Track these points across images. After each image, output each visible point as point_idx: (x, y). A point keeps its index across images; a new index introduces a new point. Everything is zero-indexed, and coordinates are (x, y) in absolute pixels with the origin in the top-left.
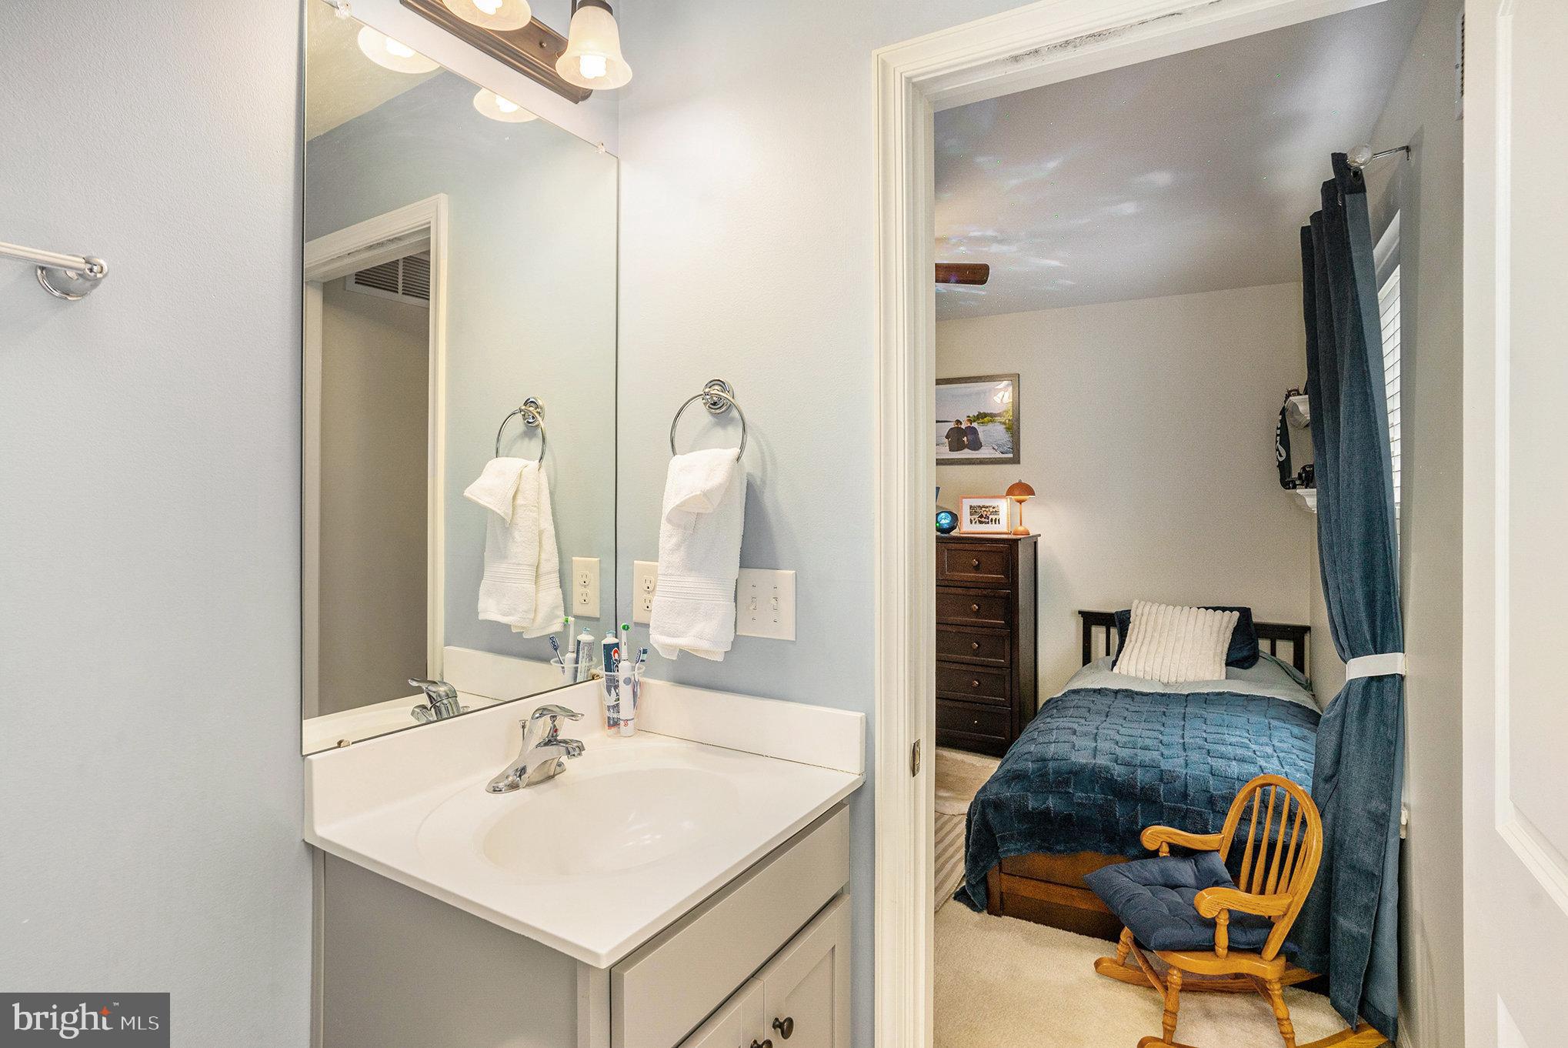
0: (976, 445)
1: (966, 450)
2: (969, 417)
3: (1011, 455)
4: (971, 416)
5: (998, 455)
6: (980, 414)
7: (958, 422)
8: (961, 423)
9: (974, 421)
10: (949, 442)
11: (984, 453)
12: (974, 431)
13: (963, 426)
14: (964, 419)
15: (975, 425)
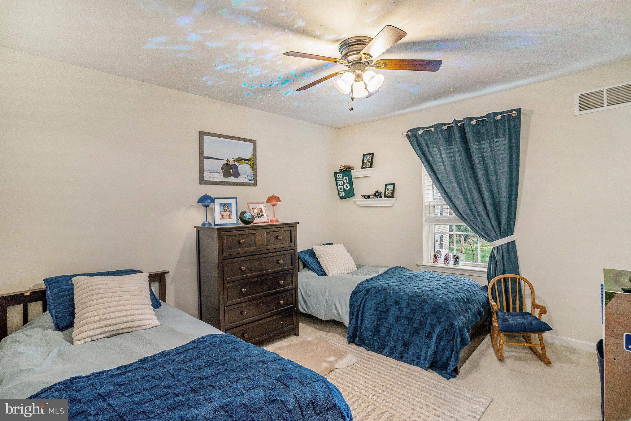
0: (237, 175)
1: (232, 177)
2: (233, 159)
3: (253, 182)
4: (235, 158)
5: (247, 181)
6: (239, 158)
7: (228, 161)
8: (230, 162)
9: (236, 161)
10: (223, 171)
11: (241, 180)
12: (236, 167)
13: (231, 164)
14: (231, 159)
15: (236, 163)
